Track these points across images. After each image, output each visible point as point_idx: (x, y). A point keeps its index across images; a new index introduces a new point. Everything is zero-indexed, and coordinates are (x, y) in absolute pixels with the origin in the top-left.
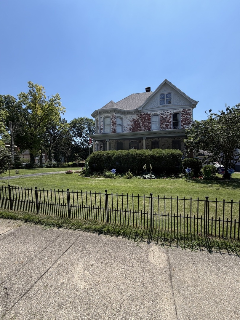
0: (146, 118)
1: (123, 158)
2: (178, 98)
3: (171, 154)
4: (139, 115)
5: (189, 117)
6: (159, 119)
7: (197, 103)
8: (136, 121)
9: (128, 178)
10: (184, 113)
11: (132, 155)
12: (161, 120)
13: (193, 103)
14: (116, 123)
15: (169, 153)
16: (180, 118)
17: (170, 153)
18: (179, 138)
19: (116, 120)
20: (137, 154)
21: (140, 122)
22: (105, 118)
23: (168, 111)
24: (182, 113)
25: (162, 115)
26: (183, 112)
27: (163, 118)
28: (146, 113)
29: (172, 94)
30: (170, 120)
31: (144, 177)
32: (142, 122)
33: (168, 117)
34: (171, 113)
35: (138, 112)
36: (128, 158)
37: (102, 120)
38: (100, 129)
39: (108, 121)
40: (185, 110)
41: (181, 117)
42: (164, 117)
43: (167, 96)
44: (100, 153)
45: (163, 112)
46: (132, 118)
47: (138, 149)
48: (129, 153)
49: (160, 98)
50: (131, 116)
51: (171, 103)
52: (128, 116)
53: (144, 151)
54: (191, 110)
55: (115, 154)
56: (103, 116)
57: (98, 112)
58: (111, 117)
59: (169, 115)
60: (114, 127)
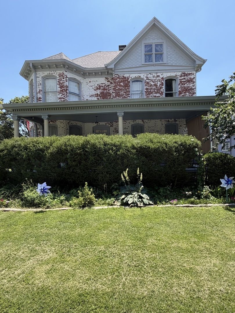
0: (122, 84)
1: (71, 155)
2: (173, 53)
3: (181, 145)
4: (110, 79)
5: (191, 85)
6: (143, 87)
7: (204, 61)
8: (104, 89)
9: (84, 207)
10: (183, 79)
11: (94, 145)
12: (147, 89)
13: (198, 62)
14: (67, 89)
15: (176, 142)
16: (177, 87)
17: (180, 143)
18: (175, 121)
19: (67, 83)
20: (105, 144)
21: (111, 91)
22: (45, 78)
23: (158, 74)
24: (181, 78)
25: (147, 81)
26: (181, 76)
27: (150, 86)
28: (121, 75)
29: (165, 46)
30: (162, 90)
31: (125, 201)
32: (115, 91)
33: (158, 85)
34: (162, 78)
35: (108, 73)
36: (85, 154)
37: (41, 82)
38: (35, 98)
39: (52, 85)
40: (185, 74)
41: (179, 85)
42: (152, 83)
43: (157, 48)
44: (19, 143)
45: (149, 76)
46: (98, 83)
47: (108, 134)
48: (88, 142)
49: (145, 52)
50: (95, 79)
51: (162, 61)
52: (90, 80)
53: (120, 138)
54: (195, 75)
55: (55, 145)
56: (41, 74)
57: (31, 65)
58: (58, 76)
59: (159, 81)
60: (63, 96)
